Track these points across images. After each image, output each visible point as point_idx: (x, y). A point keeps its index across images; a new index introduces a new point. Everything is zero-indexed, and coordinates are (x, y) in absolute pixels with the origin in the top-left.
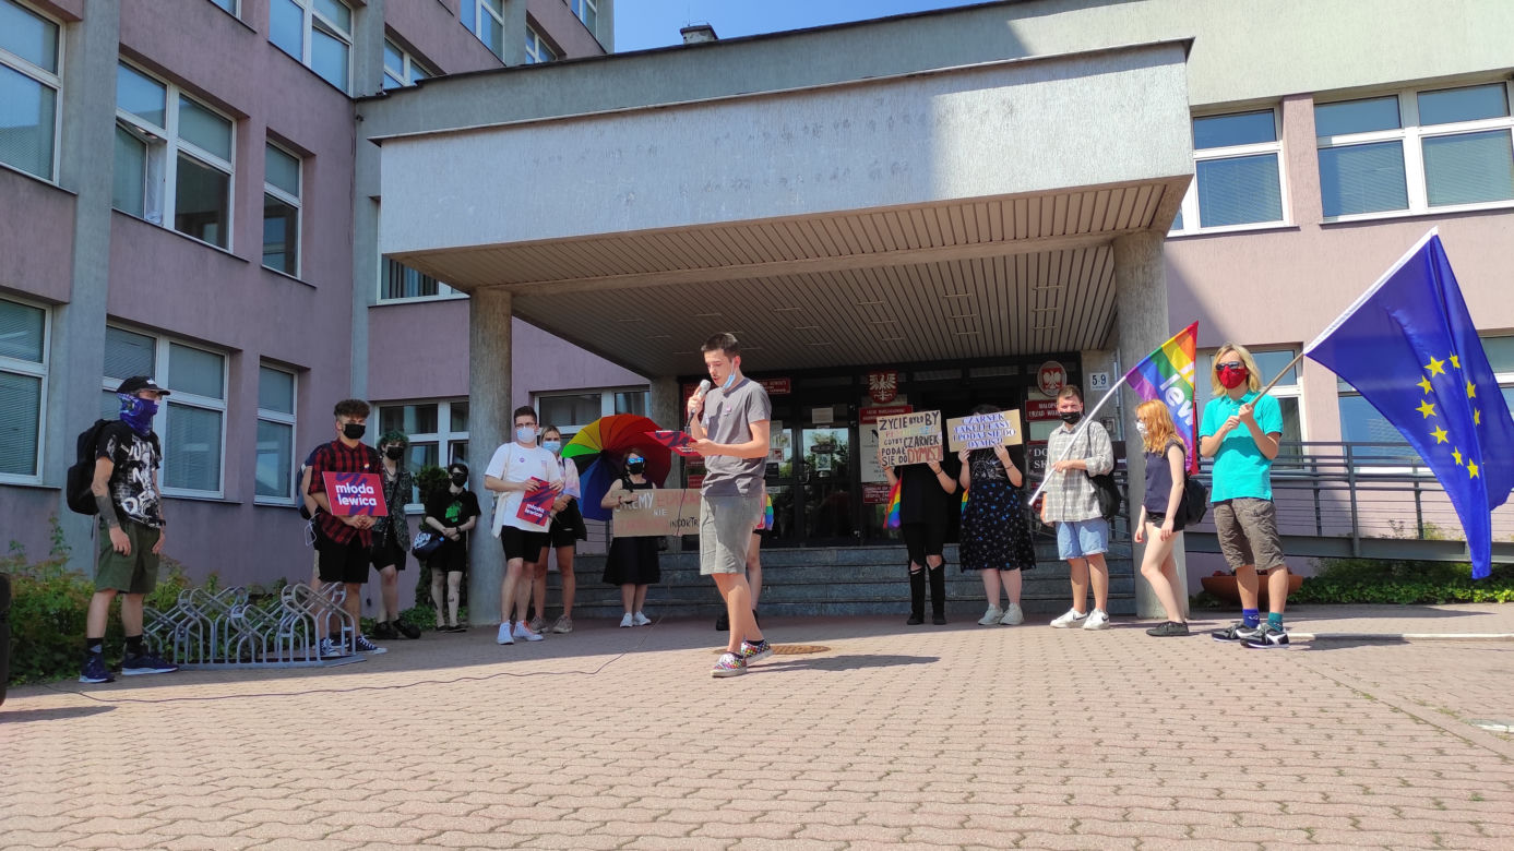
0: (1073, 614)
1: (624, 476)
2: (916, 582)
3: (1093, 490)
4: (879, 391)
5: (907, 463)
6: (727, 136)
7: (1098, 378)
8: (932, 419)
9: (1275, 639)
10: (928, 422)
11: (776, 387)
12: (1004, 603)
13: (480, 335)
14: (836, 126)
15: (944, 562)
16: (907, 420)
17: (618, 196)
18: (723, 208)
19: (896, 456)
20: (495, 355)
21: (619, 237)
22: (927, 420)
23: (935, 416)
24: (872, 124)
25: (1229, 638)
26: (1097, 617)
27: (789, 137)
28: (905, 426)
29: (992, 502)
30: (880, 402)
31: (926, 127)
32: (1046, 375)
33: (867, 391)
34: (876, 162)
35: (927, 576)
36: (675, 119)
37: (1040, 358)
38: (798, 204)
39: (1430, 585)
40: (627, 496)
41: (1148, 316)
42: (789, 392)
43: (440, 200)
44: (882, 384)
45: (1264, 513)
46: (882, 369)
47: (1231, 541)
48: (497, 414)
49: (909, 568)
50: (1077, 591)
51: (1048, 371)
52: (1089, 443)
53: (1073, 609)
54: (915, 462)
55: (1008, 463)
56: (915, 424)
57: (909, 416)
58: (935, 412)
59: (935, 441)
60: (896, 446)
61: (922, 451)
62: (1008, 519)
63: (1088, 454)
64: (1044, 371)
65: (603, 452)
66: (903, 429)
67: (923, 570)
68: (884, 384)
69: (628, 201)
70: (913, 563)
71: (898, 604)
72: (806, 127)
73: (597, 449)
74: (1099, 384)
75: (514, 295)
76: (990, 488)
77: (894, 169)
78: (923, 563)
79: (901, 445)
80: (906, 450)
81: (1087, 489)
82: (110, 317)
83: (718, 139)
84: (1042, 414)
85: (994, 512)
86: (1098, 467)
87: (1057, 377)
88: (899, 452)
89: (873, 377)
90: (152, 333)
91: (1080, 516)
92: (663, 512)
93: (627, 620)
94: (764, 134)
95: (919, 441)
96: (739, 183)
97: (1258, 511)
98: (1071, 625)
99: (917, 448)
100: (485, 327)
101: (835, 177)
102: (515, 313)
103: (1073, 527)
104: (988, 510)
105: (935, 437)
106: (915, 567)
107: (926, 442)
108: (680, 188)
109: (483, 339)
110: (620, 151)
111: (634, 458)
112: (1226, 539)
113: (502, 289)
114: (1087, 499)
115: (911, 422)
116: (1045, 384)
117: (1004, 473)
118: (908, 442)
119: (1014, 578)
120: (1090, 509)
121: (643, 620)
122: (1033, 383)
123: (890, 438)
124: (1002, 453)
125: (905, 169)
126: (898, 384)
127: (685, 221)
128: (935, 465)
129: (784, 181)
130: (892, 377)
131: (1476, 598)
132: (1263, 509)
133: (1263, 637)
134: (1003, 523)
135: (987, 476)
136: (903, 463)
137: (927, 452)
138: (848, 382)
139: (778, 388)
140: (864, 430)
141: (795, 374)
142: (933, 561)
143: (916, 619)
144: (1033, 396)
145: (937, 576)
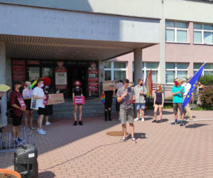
6: (80, 19)
7: (101, 66)
14: (102, 22)
17: (55, 29)
18: (79, 36)
24: (109, 23)
26: (143, 119)
28: (108, 83)
33: (57, 65)
42: (39, 64)
50: (138, 114)
51: (92, 64)
60: (107, 87)
68: (60, 64)
72: (96, 21)
75: (6, 43)
78: (107, 109)
83: (78, 20)
84: (91, 72)
87: (94, 65)
89: (58, 62)
94: (88, 21)
95: (111, 86)
98: (137, 120)
111: (47, 87)
118: (109, 86)
130: (62, 62)
138: (52, 63)
139: (36, 63)
140: (56, 74)
141: (40, 60)
142: (109, 109)
143: (106, 120)
144: (90, 69)
145: (110, 111)
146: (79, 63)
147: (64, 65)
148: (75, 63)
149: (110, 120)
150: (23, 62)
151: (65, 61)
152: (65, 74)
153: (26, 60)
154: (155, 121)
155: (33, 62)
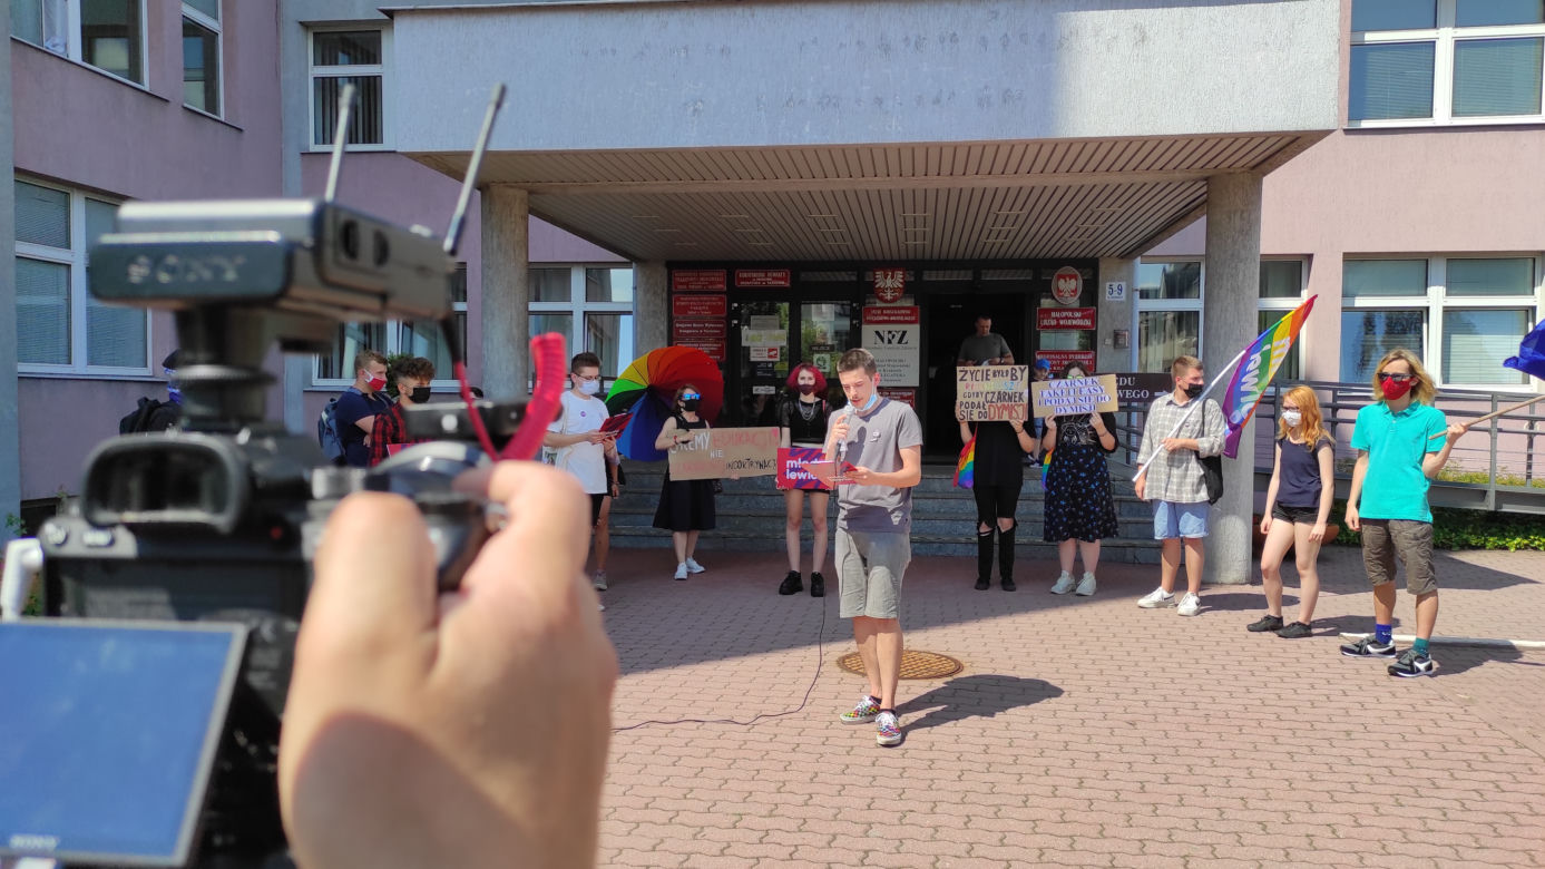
0: (1159, 594)
1: (677, 414)
2: (984, 543)
3: (1202, 472)
4: (884, 290)
5: (987, 420)
6: (815, 41)
7: (1115, 288)
8: (1018, 374)
9: (1422, 666)
10: (1013, 377)
11: (774, 278)
12: (1078, 572)
13: (495, 240)
14: (942, 40)
15: (1015, 524)
17: (686, 104)
18: (807, 129)
19: (975, 412)
20: (513, 264)
21: (681, 152)
22: (1012, 375)
23: (1022, 371)
24: (984, 42)
25: (1359, 653)
26: (1189, 602)
27: (886, 49)
28: (987, 379)
29: (1080, 469)
30: (886, 301)
31: (1049, 50)
32: (1062, 281)
33: (872, 290)
34: (986, 87)
35: (996, 538)
36: (753, 15)
37: (1056, 263)
38: (896, 129)
39: (1446, 530)
40: (683, 435)
41: (1241, 266)
42: (788, 285)
43: (468, 92)
44: (889, 282)
45: (1423, 537)
46: (889, 265)
47: (1378, 559)
48: (515, 331)
49: (978, 528)
50: (1167, 570)
51: (1064, 277)
52: (1203, 423)
53: (1160, 588)
54: (996, 419)
55: (1102, 430)
56: (999, 379)
58: (1022, 367)
59: (1020, 398)
60: (976, 400)
61: (1004, 407)
62: (1097, 488)
63: (1202, 433)
64: (1060, 277)
65: (650, 388)
66: (985, 382)
67: (992, 532)
68: (891, 282)
69: (695, 110)
70: (983, 524)
71: (935, 546)
72: (907, 39)
73: (642, 384)
74: (1115, 294)
75: (531, 192)
76: (1080, 455)
77: (1006, 97)
78: (993, 524)
79: (982, 399)
80: (987, 407)
81: (1196, 470)
82: (17, 170)
83: (803, 43)
84: (1054, 323)
85: (1083, 479)
86: (1212, 449)
87: (1072, 284)
88: (979, 406)
89: (879, 274)
90: (64, 188)
91: (1186, 498)
92: (720, 453)
93: (682, 572)
94: (858, 43)
95: (1001, 396)
96: (826, 101)
97: (1419, 535)
98: (1159, 605)
99: (999, 404)
100: (501, 231)
101: (937, 101)
102: (533, 211)
103: (1176, 509)
104: (1076, 477)
105: (1021, 394)
106: (984, 529)
107: (1010, 398)
108: (758, 100)
109: (499, 245)
110: (686, 49)
111: (689, 394)
112: (1373, 556)
113: (520, 188)
114: (1196, 481)
115: (994, 375)
116: (1059, 291)
117: (1096, 437)
118: (989, 398)
119: (1092, 551)
120: (1198, 491)
121: (698, 568)
122: (1047, 290)
123: (970, 390)
124: (1096, 422)
125: (1020, 98)
126: (905, 283)
127: (762, 141)
128: (1017, 424)
129: (879, 101)
130: (899, 275)
131: (1489, 545)
132: (1424, 532)
133: (1411, 665)
134: (1092, 492)
135: (1079, 440)
136: (983, 419)
137: (1011, 409)
138: (852, 277)
139: (777, 279)
140: (868, 331)
141: (795, 266)
142: (1005, 524)
143: (983, 582)
144: (1046, 303)
145: (1008, 538)
146: (989, 276)
147: (908, 289)
148: (965, 276)
149: (1007, 583)
150: (718, 280)
151: (913, 266)
152: (914, 332)
153: (731, 267)
154: (1274, 625)
155: (758, 279)
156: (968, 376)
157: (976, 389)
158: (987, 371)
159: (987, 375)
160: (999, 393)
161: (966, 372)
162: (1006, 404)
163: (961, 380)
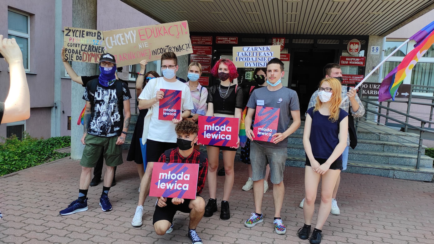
16: (85, 33)
19: (75, 56)
22: (98, 36)
28: (83, 37)
54: (87, 62)
56: (90, 37)
57: (87, 30)
60: (75, 49)
61: (93, 55)
66: (81, 38)
79: (79, 49)
80: (82, 53)
88: (77, 53)
95: (91, 48)
99: (89, 53)
107: (96, 50)
115: (87, 35)
118: (83, 48)
123: (71, 41)
136: (79, 61)
137: (96, 57)
156: (71, 33)
157: (75, 42)
158: (83, 31)
159: (83, 34)
160: (90, 46)
161: (70, 31)
162: (94, 53)
163: (67, 35)
